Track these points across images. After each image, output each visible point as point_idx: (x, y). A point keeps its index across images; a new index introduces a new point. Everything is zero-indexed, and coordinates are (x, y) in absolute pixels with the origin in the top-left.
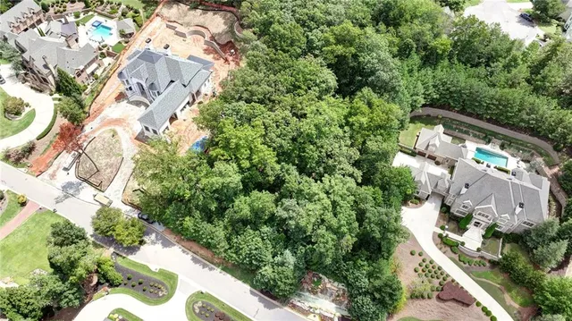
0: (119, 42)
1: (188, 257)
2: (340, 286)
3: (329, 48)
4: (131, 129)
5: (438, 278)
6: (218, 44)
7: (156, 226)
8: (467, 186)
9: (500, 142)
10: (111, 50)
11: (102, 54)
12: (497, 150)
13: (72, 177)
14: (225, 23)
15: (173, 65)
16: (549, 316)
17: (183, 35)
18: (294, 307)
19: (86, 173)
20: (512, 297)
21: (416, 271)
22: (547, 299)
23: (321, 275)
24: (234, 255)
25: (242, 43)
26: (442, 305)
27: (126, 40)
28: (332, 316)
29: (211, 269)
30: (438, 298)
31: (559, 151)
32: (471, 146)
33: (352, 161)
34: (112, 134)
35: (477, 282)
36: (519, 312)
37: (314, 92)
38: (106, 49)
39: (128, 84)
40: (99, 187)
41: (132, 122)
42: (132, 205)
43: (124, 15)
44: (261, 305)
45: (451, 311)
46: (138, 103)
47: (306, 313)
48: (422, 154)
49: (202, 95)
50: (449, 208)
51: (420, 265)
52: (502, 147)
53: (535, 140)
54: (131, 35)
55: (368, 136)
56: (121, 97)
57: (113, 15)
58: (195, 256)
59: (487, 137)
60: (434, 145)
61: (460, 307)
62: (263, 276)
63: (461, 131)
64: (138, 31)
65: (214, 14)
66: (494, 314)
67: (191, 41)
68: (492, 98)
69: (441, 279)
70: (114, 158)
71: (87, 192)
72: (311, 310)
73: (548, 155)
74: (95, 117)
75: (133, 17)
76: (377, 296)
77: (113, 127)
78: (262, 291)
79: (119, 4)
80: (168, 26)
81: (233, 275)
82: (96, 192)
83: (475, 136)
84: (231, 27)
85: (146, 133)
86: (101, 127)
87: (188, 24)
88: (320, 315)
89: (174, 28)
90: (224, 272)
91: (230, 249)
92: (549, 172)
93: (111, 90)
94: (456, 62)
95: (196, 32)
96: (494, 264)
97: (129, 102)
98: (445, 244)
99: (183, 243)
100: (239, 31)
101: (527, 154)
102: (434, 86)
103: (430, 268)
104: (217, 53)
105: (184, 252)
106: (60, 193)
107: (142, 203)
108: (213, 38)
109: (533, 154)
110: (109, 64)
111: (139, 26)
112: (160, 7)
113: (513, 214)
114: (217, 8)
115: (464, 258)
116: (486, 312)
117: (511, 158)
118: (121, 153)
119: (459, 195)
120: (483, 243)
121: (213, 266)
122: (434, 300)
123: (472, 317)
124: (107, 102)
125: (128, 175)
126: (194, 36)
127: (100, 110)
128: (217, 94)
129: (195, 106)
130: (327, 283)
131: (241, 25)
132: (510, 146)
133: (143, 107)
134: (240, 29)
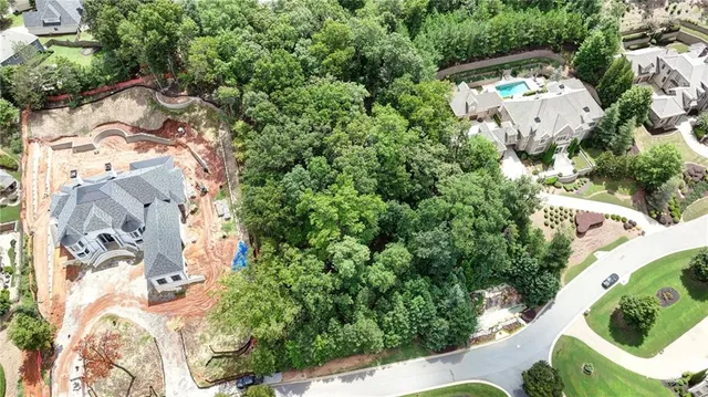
1: (337, 382)
2: (501, 288)
3: (329, 59)
4: (132, 298)
5: (566, 218)
6: (150, 132)
7: (269, 380)
8: (537, 120)
9: (509, 71)
12: (512, 80)
14: (140, 103)
16: (664, 185)
17: (89, 148)
18: (477, 340)
20: (621, 193)
21: (546, 225)
22: (652, 173)
23: (477, 292)
24: (395, 336)
25: (186, 114)
26: (585, 238)
27: (11, 196)
28: (515, 320)
29: (371, 374)
30: (580, 234)
31: (559, 52)
32: (490, 87)
33: (444, 158)
34: (109, 322)
35: (591, 199)
36: (634, 202)
39: (82, 245)
41: (125, 289)
42: (217, 382)
44: (449, 365)
45: (595, 238)
46: (111, 263)
47: (490, 337)
49: (188, 202)
50: (526, 152)
51: (546, 217)
52: (514, 74)
53: (536, 53)
54: (12, 187)
58: (342, 375)
59: (497, 72)
60: (475, 104)
61: (598, 230)
62: (441, 332)
63: (474, 80)
64: (19, 177)
65: (114, 99)
66: (622, 216)
67: (107, 149)
69: (569, 217)
70: (141, 348)
72: (494, 330)
73: (552, 61)
74: (60, 319)
77: (103, 314)
78: (441, 351)
80: (54, 148)
81: (398, 361)
83: (488, 77)
84: (154, 103)
85: (160, 288)
86: (83, 325)
87: (85, 131)
88: (505, 328)
89: (69, 146)
90: (387, 366)
91: (386, 333)
92: (565, 73)
93: (51, 272)
95: (103, 135)
96: (593, 176)
97: (95, 270)
98: (549, 185)
99: (319, 373)
100: (169, 102)
101: (537, 69)
103: (555, 214)
104: (155, 144)
105: (327, 381)
107: (228, 369)
108: (135, 129)
109: (541, 67)
110: (13, 243)
111: (12, 169)
112: (25, 128)
113: (583, 122)
114: (114, 90)
115: (569, 186)
116: (616, 218)
117: (527, 81)
118: (146, 335)
119: (533, 133)
120: (573, 164)
121: (369, 369)
122: (577, 239)
123: (611, 230)
124: (59, 290)
125: (180, 354)
126: (104, 140)
127: (58, 308)
128: (207, 188)
129: (191, 219)
130: (488, 295)
131: (165, 94)
132: (520, 69)
133: (122, 264)
134: (168, 99)
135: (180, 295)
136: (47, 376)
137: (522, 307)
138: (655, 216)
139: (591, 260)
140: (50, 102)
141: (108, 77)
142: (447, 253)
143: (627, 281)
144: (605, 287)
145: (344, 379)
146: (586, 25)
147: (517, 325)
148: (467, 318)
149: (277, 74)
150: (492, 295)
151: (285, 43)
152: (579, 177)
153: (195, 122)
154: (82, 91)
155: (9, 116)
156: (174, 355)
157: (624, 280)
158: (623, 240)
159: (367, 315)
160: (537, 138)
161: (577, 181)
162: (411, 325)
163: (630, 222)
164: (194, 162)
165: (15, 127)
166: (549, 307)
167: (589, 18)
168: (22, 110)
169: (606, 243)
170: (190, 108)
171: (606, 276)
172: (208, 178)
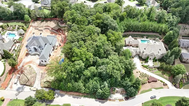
0: (20, 37)
1: (71, 97)
2: (121, 89)
3: (95, 21)
4: (36, 63)
5: (146, 77)
6: (55, 30)
7: (56, 91)
8: (145, 49)
9: (146, 37)
10: (18, 41)
11: (15, 43)
12: (146, 39)
13: (19, 85)
14: (55, 24)
15: (45, 39)
16: (177, 76)
17: (42, 30)
18: (110, 100)
19: (24, 82)
20: (166, 75)
21: (140, 77)
22: (175, 72)
23: (114, 88)
24: (88, 90)
25: (63, 28)
26: (150, 84)
27: (22, 36)
28: (122, 98)
29: (80, 98)
30: (149, 82)
31: (161, 35)
32: (139, 40)
33: (114, 50)
34: (29, 67)
35: (156, 74)
36: (169, 79)
37: (96, 34)
38: (16, 40)
39: (30, 49)
40: (30, 85)
41: (35, 61)
42: (45, 87)
43: (18, 28)
44: (100, 103)
45: (153, 85)
46: (35, 55)
47: (114, 100)
48: (128, 45)
49: (56, 47)
50: (141, 57)
51: (140, 75)
52: (147, 38)
53: (155, 34)
54: (23, 34)
55: (116, 42)
56: (27, 54)
57: (14, 30)
58: (73, 96)
59: (142, 36)
60: (131, 42)
61: (155, 83)
62: (99, 93)
63: (135, 37)
64: (25, 33)
65: (50, 22)
66: (163, 81)
67: (45, 32)
68: (141, 25)
69: (147, 77)
70: (33, 74)
71: (27, 88)
72: (116, 99)
74: (20, 63)
75: (22, 28)
76: (135, 85)
77: (29, 65)
78: (99, 99)
79: (15, 26)
80: (35, 29)
81: (88, 98)
82: (30, 87)
83: (139, 37)
84: (58, 24)
85: (42, 63)
87: (42, 27)
88: (118, 99)
89: (38, 29)
90: (84, 98)
91: (86, 88)
92: (161, 41)
93: (23, 53)
94: (128, 18)
95: (46, 29)
96: (158, 68)
97: (31, 55)
98: (144, 67)
99: (68, 93)
101: (154, 38)
102: (125, 26)
103: (143, 75)
104: (55, 33)
105: (69, 96)
106: (16, 92)
107: (49, 85)
108: (52, 29)
109: (155, 38)
110: (19, 45)
111: (25, 31)
112: (31, 23)
113: (159, 53)
114: (51, 20)
115: (150, 69)
116: (162, 81)
117: (150, 40)
118: (35, 72)
119: (143, 52)
120: (154, 64)
121: (80, 97)
122: (148, 83)
123: (158, 84)
124: (23, 57)
125: (40, 78)
126: (45, 30)
127: (21, 61)
128: (61, 45)
129: (55, 50)
130: (117, 89)
131: (61, 23)
132: (149, 37)
133: (37, 55)
134: (61, 24)
135: (45, 66)
136: (13, 74)
137: (126, 96)
138: (174, 84)
139: (150, 90)
140: (38, 19)
141: (51, 17)
142: (105, 72)
143: (158, 99)
144: (151, 98)
145: (73, 97)
146: (169, 29)
147: (122, 100)
148: (106, 91)
149: (81, 21)
150: (118, 90)
151: (86, 15)
152: (155, 68)
153: (65, 30)
154: (45, 18)
155: (28, 20)
156: (39, 78)
157: (157, 98)
158: (162, 88)
159: (82, 82)
160: (144, 54)
161: (154, 68)
162: (92, 88)
163: (166, 84)
164: (61, 39)
165: (29, 23)
166: (133, 98)
167: (171, 28)
168: (32, 19)
169: (156, 87)
170: (65, 27)
171: (153, 95)
172: (62, 43)
